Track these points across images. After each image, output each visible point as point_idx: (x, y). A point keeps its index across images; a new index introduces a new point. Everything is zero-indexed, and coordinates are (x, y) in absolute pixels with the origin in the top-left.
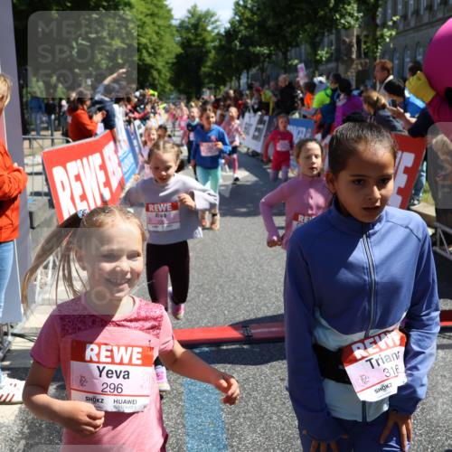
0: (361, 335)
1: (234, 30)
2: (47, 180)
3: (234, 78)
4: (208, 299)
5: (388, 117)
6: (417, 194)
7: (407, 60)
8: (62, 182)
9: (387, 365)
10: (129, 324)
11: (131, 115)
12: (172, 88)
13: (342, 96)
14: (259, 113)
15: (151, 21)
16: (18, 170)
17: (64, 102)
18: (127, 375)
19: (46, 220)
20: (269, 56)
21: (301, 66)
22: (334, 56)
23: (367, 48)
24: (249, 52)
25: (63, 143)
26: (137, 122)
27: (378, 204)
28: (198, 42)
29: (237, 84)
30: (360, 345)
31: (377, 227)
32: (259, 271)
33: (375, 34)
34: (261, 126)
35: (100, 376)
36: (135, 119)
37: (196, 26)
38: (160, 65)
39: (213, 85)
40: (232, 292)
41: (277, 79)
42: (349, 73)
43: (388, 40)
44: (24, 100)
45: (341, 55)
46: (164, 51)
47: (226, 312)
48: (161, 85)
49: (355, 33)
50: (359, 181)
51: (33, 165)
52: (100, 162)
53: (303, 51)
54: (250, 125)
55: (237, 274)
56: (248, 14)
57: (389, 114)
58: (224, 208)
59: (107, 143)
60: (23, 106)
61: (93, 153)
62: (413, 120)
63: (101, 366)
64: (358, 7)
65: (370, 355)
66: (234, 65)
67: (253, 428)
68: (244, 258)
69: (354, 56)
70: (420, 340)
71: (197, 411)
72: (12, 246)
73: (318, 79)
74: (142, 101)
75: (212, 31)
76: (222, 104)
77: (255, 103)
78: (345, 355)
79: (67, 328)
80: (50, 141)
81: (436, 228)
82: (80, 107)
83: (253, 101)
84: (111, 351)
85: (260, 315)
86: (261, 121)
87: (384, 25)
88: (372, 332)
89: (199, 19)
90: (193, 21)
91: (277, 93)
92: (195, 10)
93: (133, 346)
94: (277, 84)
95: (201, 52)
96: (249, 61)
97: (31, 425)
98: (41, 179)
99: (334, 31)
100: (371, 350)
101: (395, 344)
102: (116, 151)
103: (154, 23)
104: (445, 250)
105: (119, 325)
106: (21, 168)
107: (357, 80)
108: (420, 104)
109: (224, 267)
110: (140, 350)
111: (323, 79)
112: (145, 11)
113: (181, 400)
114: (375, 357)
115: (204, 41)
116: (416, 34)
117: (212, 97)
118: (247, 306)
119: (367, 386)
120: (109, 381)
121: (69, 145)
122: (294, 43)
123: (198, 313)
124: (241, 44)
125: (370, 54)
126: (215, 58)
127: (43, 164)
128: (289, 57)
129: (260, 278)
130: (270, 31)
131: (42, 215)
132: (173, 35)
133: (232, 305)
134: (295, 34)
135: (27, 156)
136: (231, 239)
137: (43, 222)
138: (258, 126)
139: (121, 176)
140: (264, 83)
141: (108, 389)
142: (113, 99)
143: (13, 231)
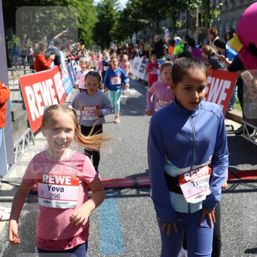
0: (188, 169)
1: (129, 10)
2: (21, 94)
3: (128, 37)
4: (113, 163)
5: (216, 60)
6: (232, 104)
7: (227, 28)
8: (30, 95)
9: (202, 185)
10: (65, 163)
11: (69, 57)
12: (93, 42)
13: (190, 48)
14: (143, 57)
15: (81, 3)
16: (5, 88)
18: (62, 190)
19: (21, 116)
20: (149, 24)
21: (166, 30)
22: (186, 25)
23: (204, 21)
24: (137, 22)
25: (31, 72)
26: (73, 62)
27: (197, 101)
28: (108, 16)
29: (130, 41)
30: (188, 174)
31: (196, 113)
33: (209, 13)
34: (145, 65)
35: (49, 190)
36: (72, 59)
37: (107, 7)
38: (86, 28)
39: (116, 41)
40: (127, 159)
41: (153, 38)
42: (194, 35)
43: (216, 16)
44: (9, 48)
45: (189, 25)
46: (88, 21)
47: (123, 170)
48: (87, 40)
49: (198, 12)
50: (188, 88)
51: (13, 85)
52: (52, 84)
53: (168, 22)
54: (138, 64)
55: (130, 148)
57: (217, 58)
58: (123, 111)
59: (55, 73)
61: (48, 78)
62: (230, 62)
63: (50, 185)
65: (193, 179)
66: (129, 30)
67: (138, 236)
68: (134, 139)
69: (197, 25)
71: (107, 226)
72: (2, 131)
73: (177, 38)
75: (116, 10)
76: (122, 51)
77: (140, 51)
78: (180, 179)
80: (23, 72)
81: (243, 124)
84: (54, 178)
85: (143, 172)
86: (144, 62)
87: (214, 8)
88: (194, 167)
89: (109, 3)
90: (105, 4)
93: (65, 176)
94: (153, 41)
95: (110, 22)
96: (137, 27)
98: (18, 93)
99: (186, 11)
100: (194, 176)
101: (206, 173)
102: (61, 78)
103: (83, 4)
104: (247, 136)
106: (6, 87)
107: (198, 39)
108: (235, 53)
109: (122, 145)
110: (70, 177)
113: (97, 219)
114: (195, 180)
115: (111, 15)
116: (232, 13)
117: (116, 48)
118: (135, 167)
120: (53, 193)
121: (34, 74)
122: (163, 17)
123: (107, 170)
124: (133, 17)
125: (206, 24)
126: (118, 25)
127: (19, 85)
128: (160, 25)
129: (143, 151)
130: (150, 10)
131: (19, 113)
132: (94, 12)
133: (127, 166)
134: (164, 13)
135: (10, 80)
136: (126, 128)
137: (19, 118)
138: (143, 64)
139: (64, 92)
140: (146, 40)
141: (53, 197)
142: (60, 48)
143: (2, 122)
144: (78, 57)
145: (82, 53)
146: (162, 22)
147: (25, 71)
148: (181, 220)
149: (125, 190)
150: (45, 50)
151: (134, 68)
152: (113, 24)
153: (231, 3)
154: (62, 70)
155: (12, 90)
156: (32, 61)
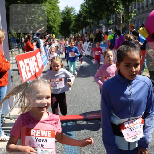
0: (127, 119)
1: (81, 14)
2: (17, 65)
3: (81, 30)
4: (72, 105)
5: (133, 43)
6: (143, 69)
7: (140, 24)
8: (22, 66)
11: (46, 43)
12: (60, 34)
13: (118, 36)
15: (53, 11)
16: (7, 62)
17: (23, 39)
18: (46, 141)
20: (93, 23)
21: (104, 26)
22: (115, 22)
23: (126, 20)
24: (86, 21)
25: (23, 52)
26: (48, 46)
27: (135, 73)
28: (68, 18)
29: (82, 32)
30: (127, 123)
31: (134, 82)
32: (89, 96)
33: (128, 15)
34: (90, 47)
35: (36, 141)
36: (47, 44)
37: (68, 13)
38: (55, 26)
39: (73, 33)
40: (80, 103)
41: (95, 30)
42: (120, 28)
43: (133, 17)
44: (10, 38)
45: (117, 22)
46: (57, 21)
47: (78, 110)
48: (56, 33)
49: (122, 15)
50: (128, 65)
51: (12, 60)
52: (35, 59)
53: (104, 21)
54: (86, 46)
55: (82, 97)
56: (85, 9)
59: (37, 53)
60: (9, 40)
61: (33, 56)
62: (142, 44)
64: (123, 6)
65: (130, 126)
66: (81, 26)
67: (88, 149)
68: (85, 91)
69: (121, 23)
72: (5, 88)
73: (109, 30)
74: (49, 38)
75: (73, 14)
76: (77, 39)
78: (122, 126)
79: (24, 123)
80: (18, 52)
82: (29, 40)
83: (87, 38)
84: (40, 132)
85: (90, 111)
87: (132, 12)
88: (131, 118)
89: (69, 10)
90: (67, 11)
91: (95, 35)
92: (67, 7)
93: (48, 130)
94: (95, 32)
95: (70, 21)
96: (85, 24)
98: (15, 65)
99: (114, 14)
100: (131, 124)
101: (139, 122)
102: (41, 55)
103: (53, 12)
105: (43, 123)
106: (8, 61)
108: (144, 39)
109: (77, 94)
112: (50, 7)
114: (132, 127)
115: (70, 18)
117: (73, 37)
118: (86, 108)
119: (129, 137)
121: (25, 53)
122: (101, 18)
124: (83, 19)
125: (127, 22)
126: (74, 23)
127: (16, 60)
128: (99, 23)
129: (90, 98)
130: (93, 14)
131: (16, 77)
132: (60, 16)
133: (80, 107)
134: (101, 15)
135: (10, 57)
136: (80, 85)
137: (16, 80)
138: (89, 46)
139: (42, 64)
140: (91, 32)
141: (39, 146)
142: (40, 37)
143: (6, 83)
144: (51, 43)
145: (53, 40)
146: (101, 21)
147: (19, 52)
149: (80, 122)
150: (31, 39)
152: (72, 23)
153: (142, 9)
155: (12, 63)
156: (24, 46)
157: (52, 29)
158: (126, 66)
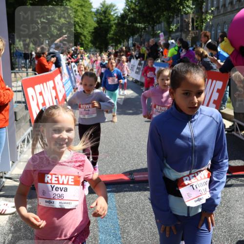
1: (126, 15)
2: (24, 95)
3: (125, 40)
4: (111, 159)
5: (209, 62)
7: (219, 31)
8: (32, 96)
9: (201, 188)
10: (67, 164)
11: (70, 60)
12: (92, 45)
13: (184, 51)
14: (139, 59)
15: (81, 9)
16: (9, 89)
18: (66, 190)
19: (23, 117)
20: (144, 28)
21: (162, 34)
22: (179, 28)
23: (197, 24)
24: (134, 26)
25: (33, 75)
26: (73, 64)
27: (196, 105)
28: (106, 21)
29: (127, 44)
30: (187, 178)
31: (196, 117)
32: (138, 144)
33: (202, 17)
34: (140, 67)
35: (52, 190)
37: (105, 12)
38: (85, 33)
39: (114, 44)
40: (124, 156)
42: (188, 38)
43: (209, 20)
44: (12, 51)
45: (183, 28)
46: (88, 25)
47: (121, 167)
48: (86, 44)
49: (191, 17)
50: (187, 93)
51: (17, 87)
52: (53, 85)
53: (163, 26)
54: (134, 66)
55: (127, 146)
56: (133, 6)
57: (209, 60)
58: (120, 110)
59: (56, 75)
60: (12, 55)
61: (49, 80)
62: (222, 64)
63: (53, 185)
64: (193, 3)
65: (192, 183)
66: (125, 34)
67: (135, 228)
68: (131, 137)
69: (190, 29)
70: (217, 175)
72: (5, 130)
73: (171, 41)
75: (114, 15)
76: (119, 54)
78: (179, 183)
81: (234, 122)
82: (42, 55)
83: (136, 53)
84: (58, 178)
85: (139, 168)
86: (140, 64)
87: (207, 12)
88: (193, 171)
89: (107, 8)
90: (103, 9)
91: (148, 48)
92: (104, 3)
93: (69, 175)
94: (149, 44)
95: (108, 26)
96: (133, 31)
97: (15, 226)
98: (21, 94)
99: (180, 15)
100: (193, 180)
101: (205, 177)
102: (62, 80)
103: (82, 10)
104: (239, 134)
105: (62, 165)
106: (10, 88)
107: (192, 42)
108: (226, 55)
109: (119, 142)
110: (73, 177)
111: (173, 41)
112: (77, 3)
114: (195, 184)
115: (109, 20)
116: (223, 17)
117: (114, 51)
118: (132, 163)
119: (190, 199)
120: (57, 193)
121: (36, 76)
122: (158, 22)
123: (105, 167)
124: (129, 22)
125: (199, 28)
126: (115, 29)
127: (22, 86)
128: (155, 29)
129: (139, 148)
130: (145, 15)
131: (22, 113)
132: (93, 17)
133: (124, 162)
134: (159, 17)
135: (14, 82)
136: (123, 127)
138: (138, 66)
139: (64, 93)
140: (142, 43)
141: (56, 197)
143: (6, 122)
144: (77, 60)
145: (82, 56)
146: (157, 26)
147: (27, 73)
148: (179, 223)
150: (47, 53)
151: (131, 70)
152: (111, 29)
153: (223, 8)
154: (63, 72)
155: (15, 91)
156: (35, 64)
157: (81, 38)
158: (184, 94)
